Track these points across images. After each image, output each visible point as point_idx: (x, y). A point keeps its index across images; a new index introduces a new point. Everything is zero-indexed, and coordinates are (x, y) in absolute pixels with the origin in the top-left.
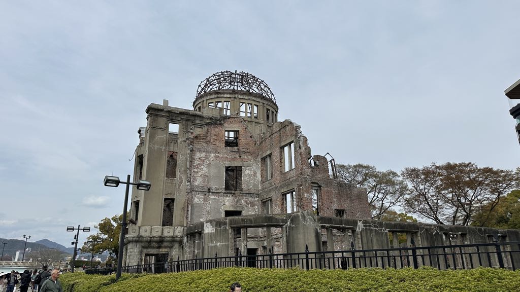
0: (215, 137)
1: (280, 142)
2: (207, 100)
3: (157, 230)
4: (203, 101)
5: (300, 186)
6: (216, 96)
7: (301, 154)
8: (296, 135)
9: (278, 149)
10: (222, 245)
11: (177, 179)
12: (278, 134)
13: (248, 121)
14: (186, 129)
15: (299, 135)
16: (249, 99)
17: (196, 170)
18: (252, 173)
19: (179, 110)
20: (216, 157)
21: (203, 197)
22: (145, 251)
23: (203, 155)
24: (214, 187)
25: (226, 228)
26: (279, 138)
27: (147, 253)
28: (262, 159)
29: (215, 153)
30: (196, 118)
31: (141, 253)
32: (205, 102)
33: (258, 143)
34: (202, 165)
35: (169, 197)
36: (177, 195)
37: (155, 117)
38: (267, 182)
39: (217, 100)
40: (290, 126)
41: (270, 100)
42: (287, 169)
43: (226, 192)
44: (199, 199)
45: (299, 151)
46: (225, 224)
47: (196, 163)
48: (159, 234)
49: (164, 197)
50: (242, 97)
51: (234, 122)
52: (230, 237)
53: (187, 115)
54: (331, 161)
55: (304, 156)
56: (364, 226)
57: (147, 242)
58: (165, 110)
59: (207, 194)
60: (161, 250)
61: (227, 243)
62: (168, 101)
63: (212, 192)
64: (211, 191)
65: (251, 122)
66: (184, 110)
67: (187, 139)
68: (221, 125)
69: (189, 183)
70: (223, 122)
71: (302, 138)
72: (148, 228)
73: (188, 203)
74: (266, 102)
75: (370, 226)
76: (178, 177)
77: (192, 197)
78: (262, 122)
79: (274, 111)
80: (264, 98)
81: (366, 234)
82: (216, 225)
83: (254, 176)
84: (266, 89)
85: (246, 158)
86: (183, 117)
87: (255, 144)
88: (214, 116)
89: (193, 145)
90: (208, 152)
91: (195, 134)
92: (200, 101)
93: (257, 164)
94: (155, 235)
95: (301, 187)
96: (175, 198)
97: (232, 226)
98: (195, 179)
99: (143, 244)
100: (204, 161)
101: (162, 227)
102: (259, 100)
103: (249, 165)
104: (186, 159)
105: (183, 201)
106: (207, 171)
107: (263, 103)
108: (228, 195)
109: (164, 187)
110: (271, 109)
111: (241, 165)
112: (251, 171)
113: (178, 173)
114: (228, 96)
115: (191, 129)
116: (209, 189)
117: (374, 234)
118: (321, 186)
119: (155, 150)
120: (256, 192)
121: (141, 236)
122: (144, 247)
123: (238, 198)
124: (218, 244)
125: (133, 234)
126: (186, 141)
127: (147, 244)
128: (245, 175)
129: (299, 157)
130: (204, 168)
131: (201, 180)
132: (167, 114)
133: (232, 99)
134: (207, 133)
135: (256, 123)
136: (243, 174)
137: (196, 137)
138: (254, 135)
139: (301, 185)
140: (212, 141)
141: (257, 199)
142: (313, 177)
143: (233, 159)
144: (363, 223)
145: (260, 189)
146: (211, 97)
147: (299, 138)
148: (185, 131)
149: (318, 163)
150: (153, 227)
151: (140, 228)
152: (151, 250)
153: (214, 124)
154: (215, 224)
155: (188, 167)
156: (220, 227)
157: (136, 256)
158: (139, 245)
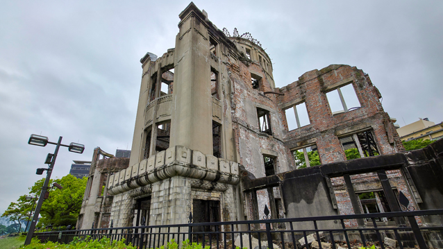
0: (245, 75)
1: (323, 87)
3: (212, 162)
9: (318, 94)
11: (222, 102)
12: (315, 81)
13: (267, 73)
16: (263, 56)
18: (277, 121)
20: (248, 94)
21: (244, 132)
22: (193, 194)
23: (239, 87)
24: (251, 125)
26: (318, 84)
27: (196, 197)
28: (283, 109)
29: (247, 90)
30: (232, 46)
31: (189, 196)
35: (217, 121)
36: (223, 121)
37: (197, 20)
40: (341, 68)
42: (336, 112)
43: (261, 133)
48: (216, 167)
49: (212, 118)
50: (259, 51)
51: (257, 68)
57: (199, 178)
58: (206, 19)
59: (247, 130)
60: (212, 194)
63: (251, 130)
68: (247, 66)
70: (249, 64)
72: (202, 155)
76: (222, 99)
83: (279, 124)
85: (271, 104)
90: (242, 86)
91: (231, 62)
94: (211, 168)
100: (240, 93)
101: (217, 158)
103: (273, 112)
104: (228, 82)
106: (244, 105)
108: (264, 138)
109: (211, 105)
111: (269, 110)
112: (276, 118)
113: (222, 95)
114: (249, 44)
115: (228, 55)
116: (248, 126)
120: (282, 140)
122: (194, 187)
123: (272, 143)
125: (183, 160)
126: (225, 64)
127: (198, 181)
128: (273, 121)
131: (241, 113)
132: (208, 26)
133: (253, 48)
134: (240, 67)
135: (270, 77)
136: (271, 119)
137: (232, 66)
138: (271, 86)
140: (243, 77)
141: (284, 147)
143: (262, 102)
145: (284, 138)
148: (223, 53)
150: (207, 156)
152: (201, 193)
153: (243, 62)
157: (186, 202)
158: (188, 182)
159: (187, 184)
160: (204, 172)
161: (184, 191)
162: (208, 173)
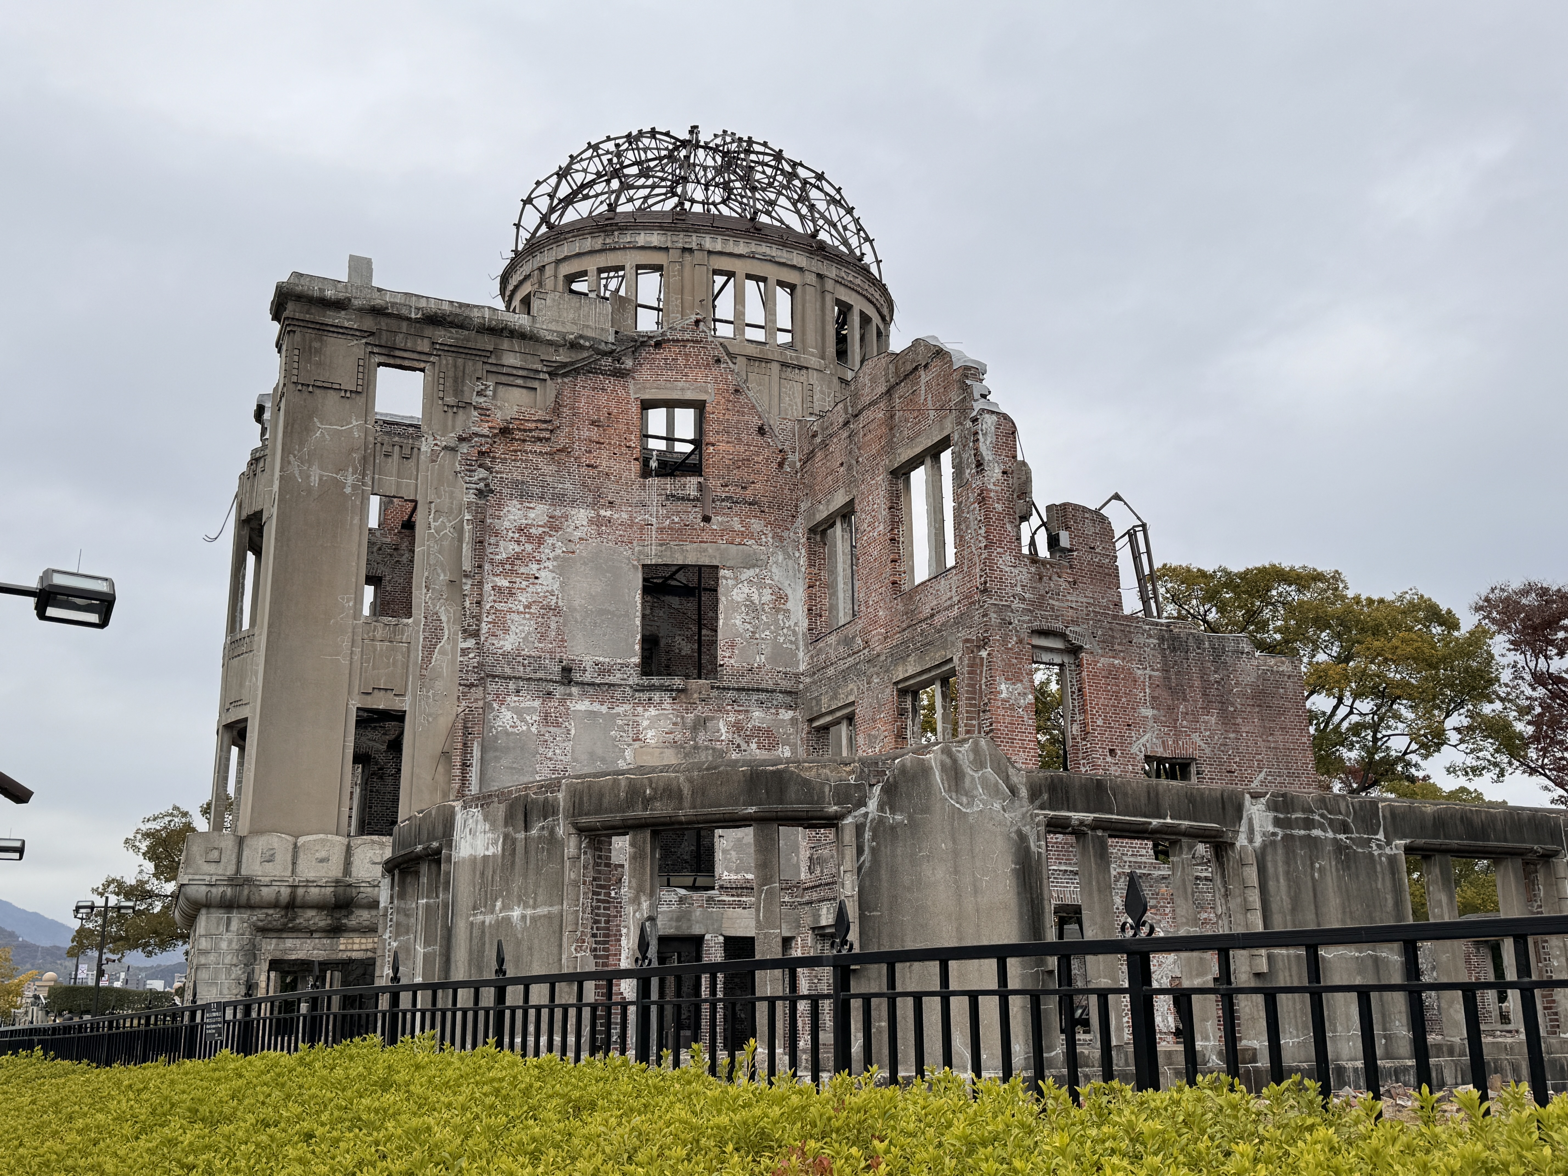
0: (594, 433)
1: (890, 447)
2: (558, 262)
3: (323, 854)
4: (542, 269)
5: (979, 648)
6: (598, 244)
7: (982, 499)
8: (963, 408)
9: (881, 479)
10: (534, 919)
11: (417, 623)
12: (878, 414)
13: (749, 358)
14: (458, 392)
15: (978, 406)
16: (752, 256)
17: (504, 583)
18: (767, 597)
19: (423, 304)
20: (597, 522)
21: (537, 703)
22: (270, 948)
23: (539, 513)
24: (588, 661)
25: (552, 832)
26: (884, 429)
27: (278, 955)
28: (812, 530)
29: (594, 505)
30: (505, 344)
31: (250, 955)
32: (549, 271)
33: (794, 458)
34: (531, 558)
35: (381, 703)
36: (414, 696)
37: (310, 334)
38: (832, 639)
39: (603, 260)
40: (936, 367)
41: (856, 264)
42: (922, 572)
43: (645, 681)
44: (519, 712)
45: (976, 483)
46: (548, 810)
47: (506, 549)
48: (334, 870)
49: (355, 703)
50: (719, 247)
51: (681, 361)
52: (570, 875)
53: (461, 327)
54: (1131, 534)
55: (999, 507)
56: (1277, 822)
57: (275, 905)
58: (356, 303)
59: (559, 691)
60: (343, 943)
61: (555, 909)
62: (369, 262)
63: (582, 684)
64: (577, 676)
65: (760, 360)
66: (446, 307)
67: (461, 439)
68: (620, 374)
69: (470, 643)
70: (629, 363)
71: (989, 422)
72: (280, 843)
73: (466, 731)
74: (832, 271)
75: (1309, 824)
76: (418, 612)
77: (487, 707)
78: (814, 361)
79: (871, 312)
80: (821, 250)
81: (1287, 863)
82: (509, 819)
83: (778, 610)
84: (834, 213)
85: (738, 527)
86: (442, 336)
87: (781, 465)
88: (589, 333)
89: (488, 469)
90: (559, 499)
91: (499, 417)
92: (526, 268)
93: (788, 556)
94: (311, 875)
95: (984, 654)
96: (405, 704)
97: (584, 820)
98: (501, 626)
99: (258, 916)
100: (540, 540)
101: (345, 841)
102: (798, 259)
103: (750, 562)
104: (459, 530)
105: (444, 722)
106: (556, 586)
107: (820, 276)
108: (656, 696)
109: (356, 658)
110: (858, 304)
111: (715, 563)
112: (761, 586)
113: (420, 597)
114: (655, 239)
115: (479, 394)
116: (567, 671)
117: (1326, 863)
118: (1081, 648)
119: (309, 490)
120: (785, 684)
121: (249, 881)
122: (264, 930)
123: (702, 710)
124: (516, 913)
125: (212, 868)
126: (453, 449)
127: (276, 914)
128: (735, 606)
129: (975, 513)
130: (542, 574)
131: (529, 626)
132: (368, 323)
133: (674, 255)
134: (557, 409)
135: (784, 365)
136: (723, 600)
137: (505, 431)
138: (774, 421)
139: (984, 643)
140: (578, 449)
141: (786, 715)
142: (1040, 603)
143: (681, 532)
144: (1273, 806)
145: (802, 667)
146: (577, 246)
147: (975, 420)
148: (450, 400)
149: (1065, 540)
150: (301, 840)
151: (241, 841)
152: (298, 942)
153: (589, 370)
154: (500, 810)
155: (467, 566)
156: (527, 829)
157: (229, 971)
158: (238, 921)
159: (234, 926)
160: (285, 892)
161: (224, 945)
162: (300, 891)
